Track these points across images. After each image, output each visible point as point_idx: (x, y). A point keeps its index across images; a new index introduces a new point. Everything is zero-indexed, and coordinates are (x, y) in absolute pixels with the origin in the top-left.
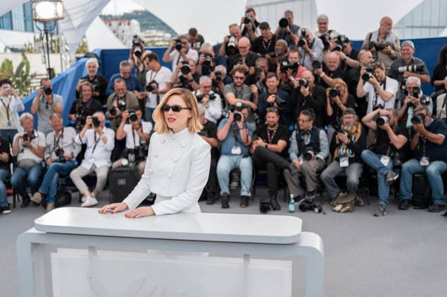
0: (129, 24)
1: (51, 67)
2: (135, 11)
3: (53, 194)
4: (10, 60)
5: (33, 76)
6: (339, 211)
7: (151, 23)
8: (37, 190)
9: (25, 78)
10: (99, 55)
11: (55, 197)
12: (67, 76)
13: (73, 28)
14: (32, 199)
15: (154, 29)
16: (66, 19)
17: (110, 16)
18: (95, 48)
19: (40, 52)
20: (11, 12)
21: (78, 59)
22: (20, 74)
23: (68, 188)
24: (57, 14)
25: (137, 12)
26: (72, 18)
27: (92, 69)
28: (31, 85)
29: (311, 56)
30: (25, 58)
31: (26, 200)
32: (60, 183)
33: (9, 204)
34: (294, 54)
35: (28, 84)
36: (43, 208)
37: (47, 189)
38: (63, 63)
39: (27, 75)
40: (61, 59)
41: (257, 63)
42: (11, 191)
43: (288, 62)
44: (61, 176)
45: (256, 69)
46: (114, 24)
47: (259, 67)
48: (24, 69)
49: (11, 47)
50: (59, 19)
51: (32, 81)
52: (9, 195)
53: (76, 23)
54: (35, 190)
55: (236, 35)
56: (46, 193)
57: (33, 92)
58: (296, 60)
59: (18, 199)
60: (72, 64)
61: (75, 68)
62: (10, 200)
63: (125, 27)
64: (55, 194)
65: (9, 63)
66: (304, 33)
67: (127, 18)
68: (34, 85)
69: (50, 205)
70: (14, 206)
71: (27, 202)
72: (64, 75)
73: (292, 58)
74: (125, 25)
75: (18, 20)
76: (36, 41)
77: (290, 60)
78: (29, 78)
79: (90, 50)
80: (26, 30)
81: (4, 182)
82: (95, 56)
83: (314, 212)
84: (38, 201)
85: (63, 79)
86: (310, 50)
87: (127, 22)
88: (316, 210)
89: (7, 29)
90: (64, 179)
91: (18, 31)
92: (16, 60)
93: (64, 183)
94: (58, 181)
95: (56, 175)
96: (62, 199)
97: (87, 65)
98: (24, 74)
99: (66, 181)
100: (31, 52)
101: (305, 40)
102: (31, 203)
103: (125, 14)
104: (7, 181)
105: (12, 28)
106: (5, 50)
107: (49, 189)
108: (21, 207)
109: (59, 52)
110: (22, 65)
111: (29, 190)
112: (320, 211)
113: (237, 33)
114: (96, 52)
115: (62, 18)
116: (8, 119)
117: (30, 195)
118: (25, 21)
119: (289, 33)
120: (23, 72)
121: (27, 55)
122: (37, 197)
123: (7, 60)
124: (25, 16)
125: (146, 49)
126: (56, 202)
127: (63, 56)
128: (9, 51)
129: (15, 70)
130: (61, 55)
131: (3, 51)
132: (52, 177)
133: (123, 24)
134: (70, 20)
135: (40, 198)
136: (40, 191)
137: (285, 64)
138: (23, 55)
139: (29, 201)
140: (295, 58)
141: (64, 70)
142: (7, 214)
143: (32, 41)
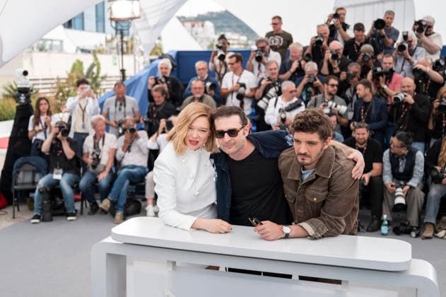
0: (203, 26)
1: (124, 68)
2: (209, 13)
3: (122, 202)
4: (81, 60)
5: (103, 78)
6: (442, 238)
7: (225, 25)
8: (106, 197)
9: (95, 79)
10: (174, 57)
11: (125, 205)
12: (140, 78)
13: (149, 28)
14: (101, 206)
15: (229, 31)
16: (142, 18)
17: (184, 18)
18: (171, 49)
19: (111, 53)
20: (83, 14)
21: (152, 61)
22: (91, 75)
23: (137, 196)
24: (133, 13)
25: (212, 13)
26: (148, 17)
27: (164, 70)
28: (101, 87)
29: (411, 63)
30: (96, 59)
31: (94, 208)
32: (130, 191)
33: (76, 211)
34: (388, 58)
35: (98, 85)
36: (111, 217)
37: (116, 196)
38: (137, 64)
39: (97, 77)
40: (135, 60)
41: (349, 67)
42: (79, 197)
43: (382, 68)
44: (131, 183)
45: (348, 75)
46: (189, 25)
47: (351, 72)
48: (95, 70)
49: (81, 48)
50: (134, 18)
51: (102, 83)
52: (76, 200)
53: (152, 22)
54: (104, 196)
55: (324, 35)
56: (115, 200)
57: (102, 94)
58: (391, 66)
59: (86, 206)
60: (145, 65)
61: (148, 70)
62: (78, 206)
63: (198, 28)
64: (125, 201)
65: (80, 63)
66: (405, 37)
67: (201, 19)
68: (104, 87)
69: (119, 214)
70: (82, 213)
71: (95, 210)
72: (137, 78)
73: (386, 63)
74: (198, 26)
75: (90, 21)
76: (107, 42)
77: (384, 66)
78: (99, 79)
79: (165, 51)
80: (97, 31)
81: (72, 187)
82: (171, 57)
83: (411, 236)
84: (106, 209)
85: (136, 82)
86: (410, 57)
87: (200, 24)
88: (413, 234)
89: (79, 29)
90: (134, 187)
91: (90, 31)
92: (87, 61)
93: (134, 191)
94: (128, 188)
95: (127, 182)
96: (132, 207)
97: (159, 67)
98: (94, 76)
99: (136, 189)
100: (102, 53)
101: (406, 45)
102: (100, 211)
103: (199, 16)
104: (75, 185)
105: (83, 29)
106: (77, 51)
107: (118, 196)
108: (89, 214)
109: (132, 53)
110: (92, 66)
111: (97, 196)
112: (417, 236)
113: (325, 33)
114: (171, 54)
115: (139, 18)
116: (83, 121)
117: (98, 202)
118: (97, 22)
119: (384, 37)
120: (93, 73)
121: (99, 56)
122: (105, 204)
123: (78, 61)
124: (97, 16)
125: (229, 51)
126: (125, 210)
127: (137, 58)
128: (79, 52)
129: (85, 71)
130: (135, 56)
131: (74, 51)
132: (122, 184)
133: (196, 26)
134: (146, 19)
135: (109, 206)
136: (109, 197)
137: (379, 69)
138: (95, 56)
139: (98, 207)
140: (390, 63)
141: (137, 71)
142: (71, 220)
143: (104, 42)
